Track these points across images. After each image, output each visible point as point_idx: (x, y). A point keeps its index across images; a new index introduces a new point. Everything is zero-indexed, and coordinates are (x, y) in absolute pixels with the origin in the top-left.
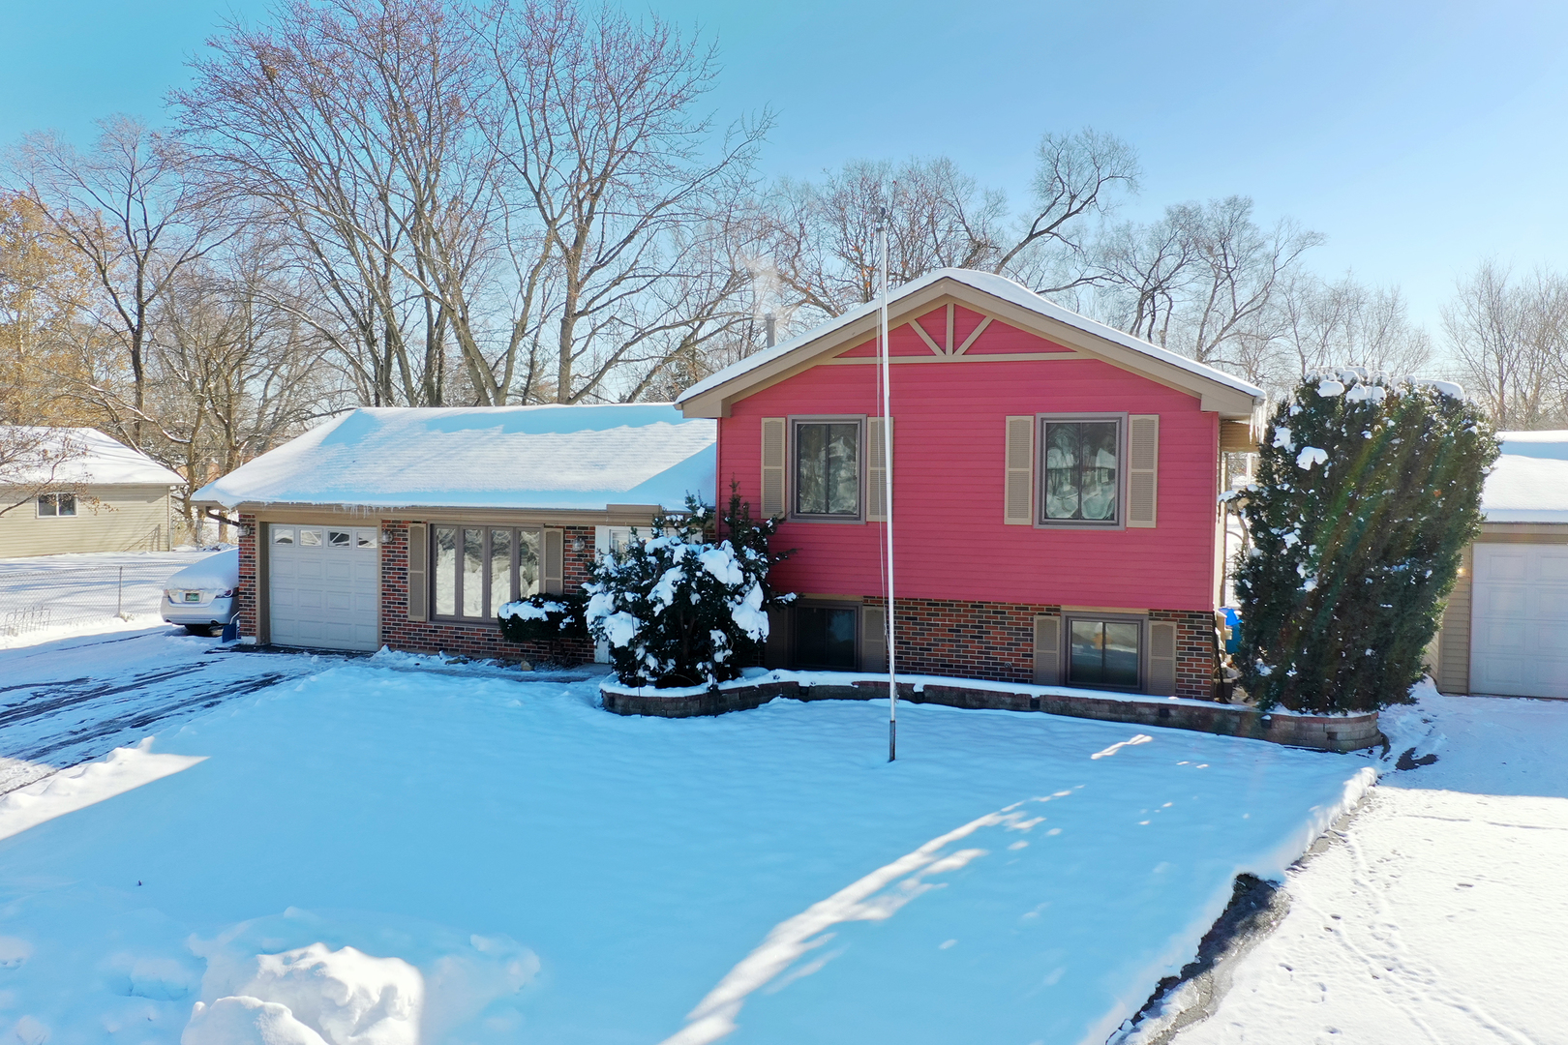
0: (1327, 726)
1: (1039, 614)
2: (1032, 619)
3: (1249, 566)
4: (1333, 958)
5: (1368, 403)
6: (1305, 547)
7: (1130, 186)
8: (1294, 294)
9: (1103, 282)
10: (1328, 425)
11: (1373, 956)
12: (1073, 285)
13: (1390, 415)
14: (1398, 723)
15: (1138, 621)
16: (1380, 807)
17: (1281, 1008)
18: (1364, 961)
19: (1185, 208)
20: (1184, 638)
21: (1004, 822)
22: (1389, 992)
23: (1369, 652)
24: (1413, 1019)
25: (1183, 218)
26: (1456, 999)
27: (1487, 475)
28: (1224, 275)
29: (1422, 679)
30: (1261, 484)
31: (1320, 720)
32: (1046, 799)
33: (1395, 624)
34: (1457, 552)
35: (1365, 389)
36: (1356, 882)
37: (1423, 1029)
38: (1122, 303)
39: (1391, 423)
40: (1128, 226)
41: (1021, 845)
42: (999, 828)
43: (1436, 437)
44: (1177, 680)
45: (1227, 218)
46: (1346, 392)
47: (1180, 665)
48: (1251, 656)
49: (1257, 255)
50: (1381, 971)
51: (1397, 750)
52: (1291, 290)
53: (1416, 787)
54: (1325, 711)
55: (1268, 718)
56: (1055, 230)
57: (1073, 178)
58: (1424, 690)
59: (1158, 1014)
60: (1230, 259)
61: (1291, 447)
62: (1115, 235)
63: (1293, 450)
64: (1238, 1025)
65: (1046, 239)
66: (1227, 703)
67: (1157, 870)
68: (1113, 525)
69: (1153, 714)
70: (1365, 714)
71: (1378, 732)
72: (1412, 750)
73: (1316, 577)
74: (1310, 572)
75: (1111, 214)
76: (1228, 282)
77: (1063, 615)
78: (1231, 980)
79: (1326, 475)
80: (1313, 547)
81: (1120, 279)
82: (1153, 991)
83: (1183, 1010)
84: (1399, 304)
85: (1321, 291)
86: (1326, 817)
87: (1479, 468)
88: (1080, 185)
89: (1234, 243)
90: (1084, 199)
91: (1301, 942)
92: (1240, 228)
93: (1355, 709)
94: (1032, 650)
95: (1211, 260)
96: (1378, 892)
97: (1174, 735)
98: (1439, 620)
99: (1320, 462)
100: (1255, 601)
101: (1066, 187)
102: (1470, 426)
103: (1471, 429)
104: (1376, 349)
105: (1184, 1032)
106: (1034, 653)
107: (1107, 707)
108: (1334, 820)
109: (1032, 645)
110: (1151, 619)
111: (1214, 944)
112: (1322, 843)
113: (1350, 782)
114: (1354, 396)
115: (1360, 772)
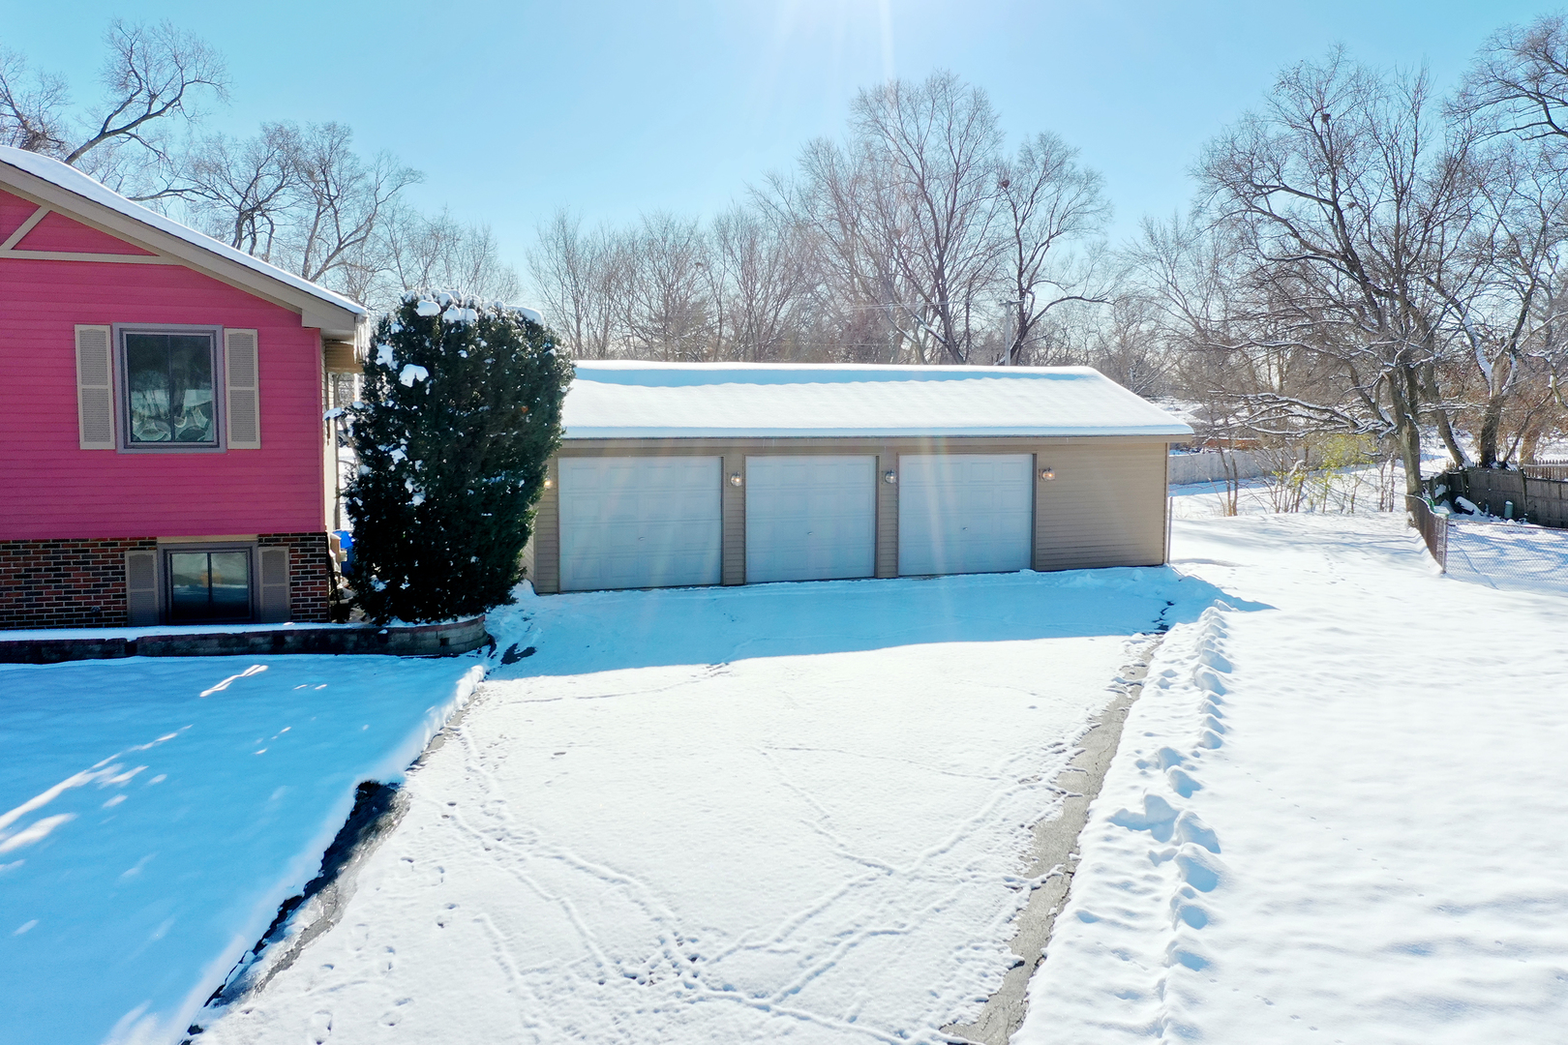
0: (439, 633)
1: (131, 549)
2: (122, 556)
3: (359, 484)
4: (450, 841)
5: (462, 324)
6: (411, 463)
7: (220, 95)
8: (395, 226)
9: (194, 196)
10: (427, 344)
11: (485, 832)
12: (159, 195)
13: (482, 336)
14: (502, 624)
15: (248, 550)
16: (488, 699)
17: (404, 899)
18: (477, 837)
19: (281, 127)
20: (297, 562)
21: (96, 778)
22: (499, 860)
23: (473, 560)
24: (520, 878)
25: (279, 137)
26: (555, 851)
27: (564, 394)
28: (326, 203)
29: (519, 581)
30: (367, 402)
31: (433, 629)
32: (148, 746)
33: (494, 532)
34: (544, 464)
35: (459, 310)
36: (469, 769)
37: (529, 884)
38: (218, 221)
39: (484, 344)
40: (220, 138)
41: (119, 799)
42: (90, 787)
43: (522, 358)
44: (292, 606)
45: (327, 144)
46: (442, 313)
47: (294, 590)
48: (365, 574)
49: (358, 185)
50: (491, 842)
51: (502, 648)
52: (392, 222)
53: (518, 677)
54: (437, 618)
55: (385, 632)
56: (132, 131)
57: (151, 74)
58: (522, 591)
59: (282, 937)
60: (332, 186)
61: (393, 365)
62: (205, 146)
63: (395, 367)
64: (363, 925)
65: (123, 140)
66: (344, 623)
67: (275, 796)
68: (211, 447)
69: (268, 643)
70: (473, 618)
71: (485, 633)
72: (515, 646)
73: (423, 492)
74: (417, 487)
75: (200, 122)
76: (330, 211)
77: (160, 548)
78: (356, 885)
79: (427, 392)
80: (418, 463)
81: (213, 195)
82: (275, 915)
83: (307, 926)
84: (490, 244)
85: (420, 226)
86: (439, 717)
87: (558, 387)
88: (160, 84)
89: (335, 169)
90: (167, 100)
91: (421, 834)
92: (341, 156)
93: (464, 615)
94: (124, 590)
95: (312, 185)
96: (489, 775)
97: (290, 661)
98: (532, 525)
99: (421, 379)
100: (366, 519)
101: (144, 84)
102: (548, 349)
103: (550, 351)
104: (473, 284)
105: (308, 947)
106: (128, 592)
107: (215, 642)
108: (448, 718)
109: (124, 585)
110: (260, 546)
111: (337, 855)
112: (438, 738)
113: (461, 681)
114: (450, 317)
115: (471, 671)
